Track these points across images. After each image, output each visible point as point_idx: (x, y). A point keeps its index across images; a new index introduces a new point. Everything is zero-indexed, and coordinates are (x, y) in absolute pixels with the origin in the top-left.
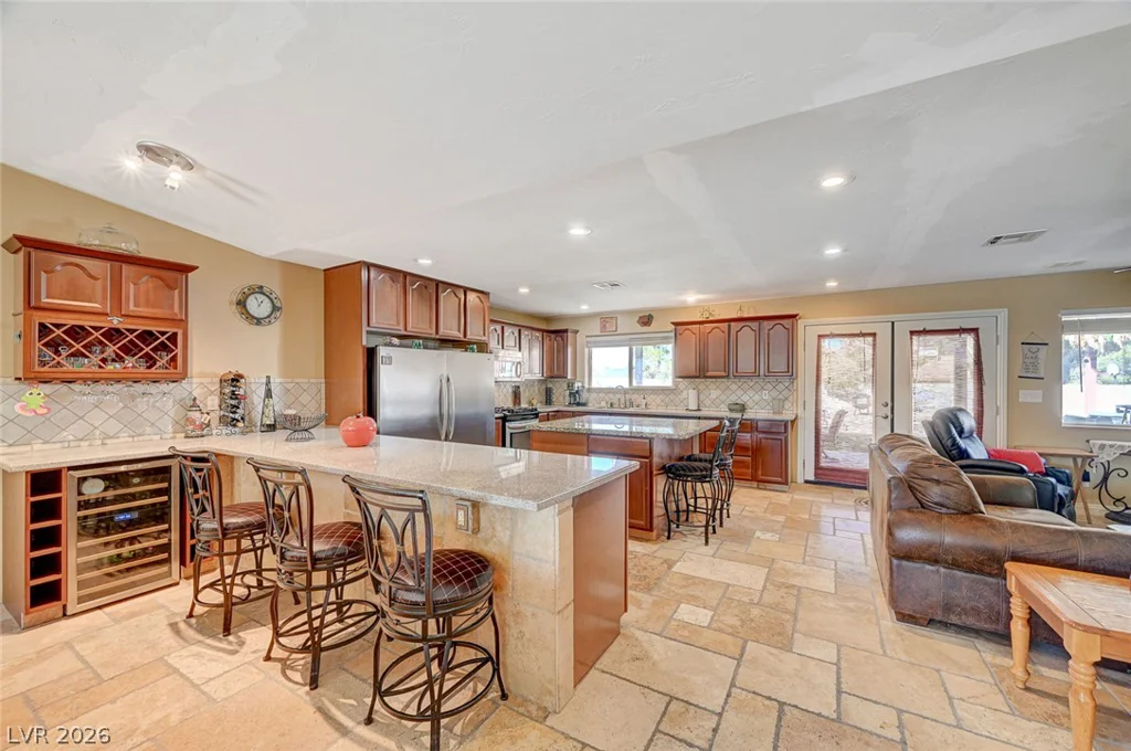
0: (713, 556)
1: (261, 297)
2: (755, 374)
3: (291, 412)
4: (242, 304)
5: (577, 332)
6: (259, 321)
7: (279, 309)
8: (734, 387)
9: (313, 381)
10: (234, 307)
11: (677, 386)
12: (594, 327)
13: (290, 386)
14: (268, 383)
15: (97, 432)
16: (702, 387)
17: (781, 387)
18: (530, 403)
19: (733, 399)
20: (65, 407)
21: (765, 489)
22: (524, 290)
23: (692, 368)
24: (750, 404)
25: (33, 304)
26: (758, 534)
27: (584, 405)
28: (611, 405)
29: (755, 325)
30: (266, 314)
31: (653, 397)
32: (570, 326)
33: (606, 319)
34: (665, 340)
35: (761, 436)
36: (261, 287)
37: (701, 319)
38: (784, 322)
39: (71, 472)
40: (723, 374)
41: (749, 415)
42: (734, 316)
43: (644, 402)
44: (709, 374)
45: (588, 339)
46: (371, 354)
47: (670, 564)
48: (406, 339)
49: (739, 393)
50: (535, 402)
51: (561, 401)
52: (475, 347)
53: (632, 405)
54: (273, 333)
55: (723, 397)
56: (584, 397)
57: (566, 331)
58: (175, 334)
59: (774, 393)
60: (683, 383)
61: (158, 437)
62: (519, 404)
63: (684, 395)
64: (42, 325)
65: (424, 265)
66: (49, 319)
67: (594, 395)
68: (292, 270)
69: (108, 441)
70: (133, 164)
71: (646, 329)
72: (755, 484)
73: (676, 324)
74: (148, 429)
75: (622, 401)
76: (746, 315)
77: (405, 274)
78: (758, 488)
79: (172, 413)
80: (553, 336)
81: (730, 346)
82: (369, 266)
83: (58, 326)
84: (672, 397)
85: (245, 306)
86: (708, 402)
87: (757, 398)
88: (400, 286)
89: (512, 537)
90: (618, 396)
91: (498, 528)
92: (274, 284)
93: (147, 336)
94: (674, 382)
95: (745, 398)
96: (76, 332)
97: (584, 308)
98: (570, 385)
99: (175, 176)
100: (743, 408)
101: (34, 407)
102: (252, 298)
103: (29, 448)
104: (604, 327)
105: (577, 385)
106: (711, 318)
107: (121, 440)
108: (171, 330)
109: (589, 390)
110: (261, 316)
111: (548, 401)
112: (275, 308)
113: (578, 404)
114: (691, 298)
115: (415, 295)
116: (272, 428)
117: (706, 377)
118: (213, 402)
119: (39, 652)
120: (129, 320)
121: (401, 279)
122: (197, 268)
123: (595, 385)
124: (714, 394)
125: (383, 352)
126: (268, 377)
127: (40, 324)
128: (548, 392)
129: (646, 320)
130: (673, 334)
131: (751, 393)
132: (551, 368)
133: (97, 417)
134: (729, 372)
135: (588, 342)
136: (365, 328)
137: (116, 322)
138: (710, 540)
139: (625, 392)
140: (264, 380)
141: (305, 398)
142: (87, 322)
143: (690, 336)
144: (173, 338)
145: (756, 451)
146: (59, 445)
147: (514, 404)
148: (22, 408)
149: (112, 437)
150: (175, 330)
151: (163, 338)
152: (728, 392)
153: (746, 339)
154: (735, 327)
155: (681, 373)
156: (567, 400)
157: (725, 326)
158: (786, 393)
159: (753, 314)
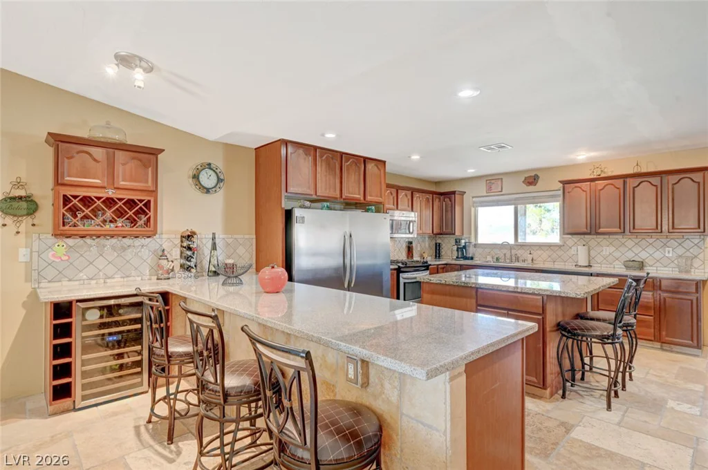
0: (619, 424)
1: (211, 172)
2: (657, 232)
3: (230, 261)
4: (196, 177)
5: (463, 193)
6: (208, 191)
7: (222, 180)
8: (630, 243)
9: (247, 236)
10: (191, 180)
11: (565, 243)
12: (481, 189)
13: (230, 241)
14: (214, 239)
15: (101, 274)
16: (593, 243)
17: (688, 244)
18: (422, 256)
19: (630, 255)
20: (81, 255)
21: (672, 352)
22: (415, 157)
23: (582, 222)
24: (649, 261)
25: (59, 182)
26: (671, 404)
27: (472, 258)
28: (497, 259)
29: (656, 180)
30: (213, 185)
31: (539, 252)
32: (457, 188)
33: (492, 181)
34: (552, 198)
35: (665, 295)
36: (209, 164)
37: (592, 177)
38: (694, 176)
39: (78, 304)
40: (617, 230)
42: (631, 172)
43: (530, 257)
44: (602, 230)
45: (474, 199)
46: (288, 215)
47: (568, 428)
48: (316, 201)
49: (639, 249)
50: (425, 255)
51: (450, 255)
52: (373, 208)
53: (517, 260)
54: (218, 199)
55: (617, 254)
56: (471, 251)
57: (454, 193)
58: (149, 201)
59: (680, 251)
60: (572, 240)
61: (140, 278)
62: (412, 257)
63: (573, 251)
64: (65, 196)
65: (330, 139)
66: (70, 192)
67: (480, 250)
68: (231, 150)
69: (108, 281)
70: (111, 70)
71: (531, 188)
72: (658, 345)
73: (565, 183)
74: (133, 273)
75: (508, 256)
76: (644, 170)
77: (315, 148)
78: (662, 349)
79: (149, 261)
80: (442, 197)
81: (626, 202)
82: (286, 143)
83: (75, 197)
84: (560, 253)
85: (198, 179)
86: (599, 259)
87: (658, 255)
88: (311, 158)
89: (400, 396)
90: (505, 251)
91: (387, 386)
92: (218, 163)
93: (131, 203)
94: (561, 238)
95: (643, 255)
96: (87, 201)
97: (471, 172)
98: (457, 242)
99: (139, 76)
100: (641, 265)
101: (59, 255)
102: (203, 172)
103: (59, 284)
104: (489, 189)
105: (464, 241)
106: (603, 175)
107: (115, 280)
108: (146, 198)
109: (475, 246)
110: (210, 186)
111: (438, 254)
112: (219, 180)
113: (466, 258)
114: (582, 156)
115: (324, 164)
116: (216, 273)
117: (598, 233)
118: (175, 253)
119: (52, 437)
120: (118, 192)
121: (312, 153)
122: (164, 150)
123: (480, 241)
124: (607, 250)
125: (297, 213)
126: (214, 234)
127: (64, 196)
128: (438, 247)
129: (532, 180)
130: (561, 192)
131: (651, 250)
132: (441, 227)
133: (101, 262)
134: (625, 226)
135: (474, 202)
136: (284, 194)
137: (110, 193)
138: (612, 404)
139: (510, 247)
140: (211, 236)
141: (241, 250)
142: (92, 193)
143: (581, 195)
144: (147, 204)
145: (660, 310)
146: (77, 283)
147: (408, 258)
148: (53, 255)
149: (109, 278)
150: (149, 198)
151: (141, 205)
152: (623, 249)
153: (645, 194)
154: (631, 183)
155: (569, 230)
156: (455, 254)
157: (619, 183)
158: (695, 251)
159: (652, 169)
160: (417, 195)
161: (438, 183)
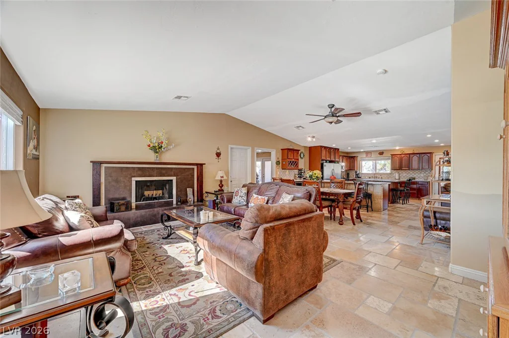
2: (418, 169)
5: (357, 157)
6: (302, 158)
8: (411, 172)
12: (364, 155)
16: (400, 172)
17: (427, 172)
19: (411, 176)
22: (349, 148)
23: (397, 166)
24: (417, 177)
27: (360, 178)
29: (418, 155)
31: (384, 175)
32: (356, 155)
33: (368, 153)
34: (388, 159)
35: (420, 186)
36: (302, 152)
37: (401, 154)
38: (428, 154)
40: (407, 169)
41: (416, 180)
42: (411, 153)
43: (381, 177)
44: (403, 169)
45: (362, 159)
46: (322, 164)
48: (327, 161)
49: (413, 174)
51: (352, 177)
52: (336, 162)
53: (376, 178)
56: (360, 176)
57: (355, 157)
59: (425, 174)
60: (394, 172)
63: (394, 175)
68: (305, 148)
70: (309, 139)
71: (381, 156)
73: (392, 155)
76: (415, 153)
77: (330, 148)
78: (419, 200)
80: (351, 158)
81: (410, 161)
82: (321, 146)
83: (289, 161)
84: (390, 175)
85: (301, 156)
86: (402, 177)
87: (419, 176)
88: (325, 150)
90: (372, 176)
92: (304, 151)
93: (296, 162)
94: (391, 171)
95: (415, 176)
97: (362, 150)
98: (356, 172)
99: (314, 140)
100: (414, 179)
102: (301, 154)
104: (367, 155)
105: (358, 172)
106: (403, 153)
108: (298, 161)
109: (362, 174)
111: (348, 177)
112: (304, 156)
114: (397, 148)
115: (327, 151)
120: (294, 160)
121: (326, 148)
122: (300, 150)
123: (363, 172)
124: (405, 175)
125: (325, 164)
128: (348, 174)
129: (381, 153)
130: (391, 158)
131: (417, 174)
132: (350, 167)
134: (409, 167)
136: (321, 159)
139: (375, 174)
142: (291, 160)
143: (397, 159)
145: (418, 190)
152: (409, 174)
153: (415, 159)
154: (411, 156)
155: (393, 169)
156: (355, 176)
157: (408, 155)
158: (429, 174)
159: (418, 152)
160: (344, 157)
161: (347, 153)
